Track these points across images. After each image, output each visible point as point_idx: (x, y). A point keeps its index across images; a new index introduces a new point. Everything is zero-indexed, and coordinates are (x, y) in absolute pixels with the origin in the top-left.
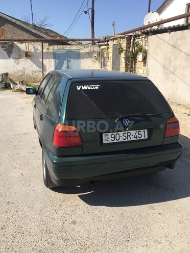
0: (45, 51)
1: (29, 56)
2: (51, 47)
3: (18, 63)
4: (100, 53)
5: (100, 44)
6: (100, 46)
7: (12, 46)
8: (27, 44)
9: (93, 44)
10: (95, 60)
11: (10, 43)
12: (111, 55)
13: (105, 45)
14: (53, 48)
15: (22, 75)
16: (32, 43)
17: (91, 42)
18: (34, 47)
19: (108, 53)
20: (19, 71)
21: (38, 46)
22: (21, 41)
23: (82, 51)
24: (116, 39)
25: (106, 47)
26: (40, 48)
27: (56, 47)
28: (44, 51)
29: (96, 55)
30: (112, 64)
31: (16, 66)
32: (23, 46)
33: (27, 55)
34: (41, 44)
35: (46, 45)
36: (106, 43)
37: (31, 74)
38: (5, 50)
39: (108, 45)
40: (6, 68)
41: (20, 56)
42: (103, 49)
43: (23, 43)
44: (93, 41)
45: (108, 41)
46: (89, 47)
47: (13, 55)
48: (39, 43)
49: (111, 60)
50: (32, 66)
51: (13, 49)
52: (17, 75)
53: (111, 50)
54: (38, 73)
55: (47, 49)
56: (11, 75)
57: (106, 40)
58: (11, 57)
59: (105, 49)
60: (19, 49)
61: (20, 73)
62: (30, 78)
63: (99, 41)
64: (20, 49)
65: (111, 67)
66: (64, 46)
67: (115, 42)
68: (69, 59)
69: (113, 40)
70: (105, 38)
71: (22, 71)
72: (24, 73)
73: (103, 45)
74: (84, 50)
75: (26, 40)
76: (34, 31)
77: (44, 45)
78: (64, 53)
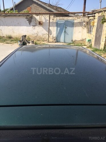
0: (51, 21)
1: (41, 24)
2: (55, 18)
3: (34, 28)
4: (88, 22)
5: (89, 15)
6: (89, 17)
7: (32, 18)
8: (40, 16)
9: (84, 16)
10: (84, 27)
11: (31, 16)
12: (96, 24)
13: (92, 16)
14: (57, 19)
15: (36, 36)
16: (44, 15)
17: (82, 14)
18: (45, 18)
19: (94, 23)
20: (35, 34)
21: (47, 17)
22: (37, 14)
23: (75, 21)
24: (101, 12)
25: (92, 18)
27: (58, 18)
29: (85, 24)
30: (96, 31)
31: (33, 30)
32: (38, 18)
33: (40, 23)
34: (49, 16)
35: (52, 17)
36: (93, 15)
37: (42, 36)
38: (27, 20)
39: (95, 16)
40: (28, 31)
41: (36, 24)
42: (90, 20)
44: (84, 14)
45: (95, 13)
46: (81, 18)
47: (32, 23)
49: (96, 28)
50: (42, 31)
51: (32, 20)
52: (34, 36)
53: (96, 20)
54: (46, 35)
55: (53, 19)
56: (30, 36)
57: (94, 13)
58: (31, 25)
59: (92, 19)
61: (35, 35)
62: (41, 38)
63: (89, 14)
64: (36, 19)
65: (95, 33)
66: (64, 17)
67: (100, 14)
68: (66, 27)
69: (99, 12)
70: (93, 11)
71: (36, 33)
72: (38, 35)
73: (91, 16)
74: (77, 20)
75: (40, 13)
76: (48, 8)
77: (50, 17)
78: (64, 22)
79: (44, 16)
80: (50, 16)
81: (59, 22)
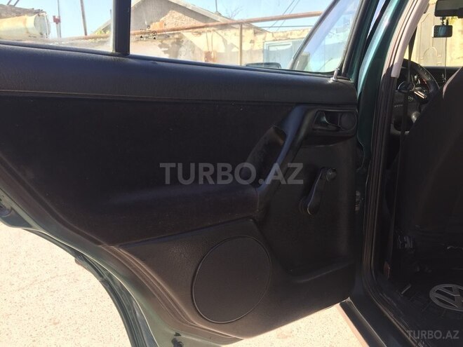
0: (246, 46)
1: (213, 60)
2: (260, 37)
7: (180, 42)
8: (209, 35)
11: (176, 36)
14: (264, 39)
16: (220, 32)
18: (225, 41)
21: (233, 36)
22: (198, 30)
26: (236, 41)
27: (270, 35)
28: (244, 48)
32: (200, 41)
33: (209, 58)
34: (238, 32)
35: (248, 34)
38: (166, 52)
43: (200, 34)
48: (233, 31)
51: (182, 49)
55: (252, 42)
60: (193, 46)
75: (207, 26)
77: (243, 34)
78: (288, 47)
79: (223, 34)
80: (243, 31)
81: (272, 49)
